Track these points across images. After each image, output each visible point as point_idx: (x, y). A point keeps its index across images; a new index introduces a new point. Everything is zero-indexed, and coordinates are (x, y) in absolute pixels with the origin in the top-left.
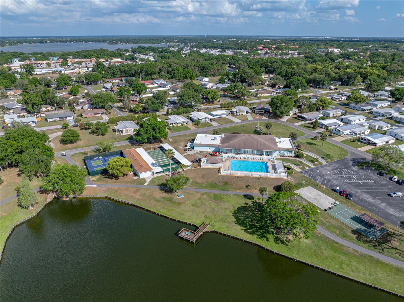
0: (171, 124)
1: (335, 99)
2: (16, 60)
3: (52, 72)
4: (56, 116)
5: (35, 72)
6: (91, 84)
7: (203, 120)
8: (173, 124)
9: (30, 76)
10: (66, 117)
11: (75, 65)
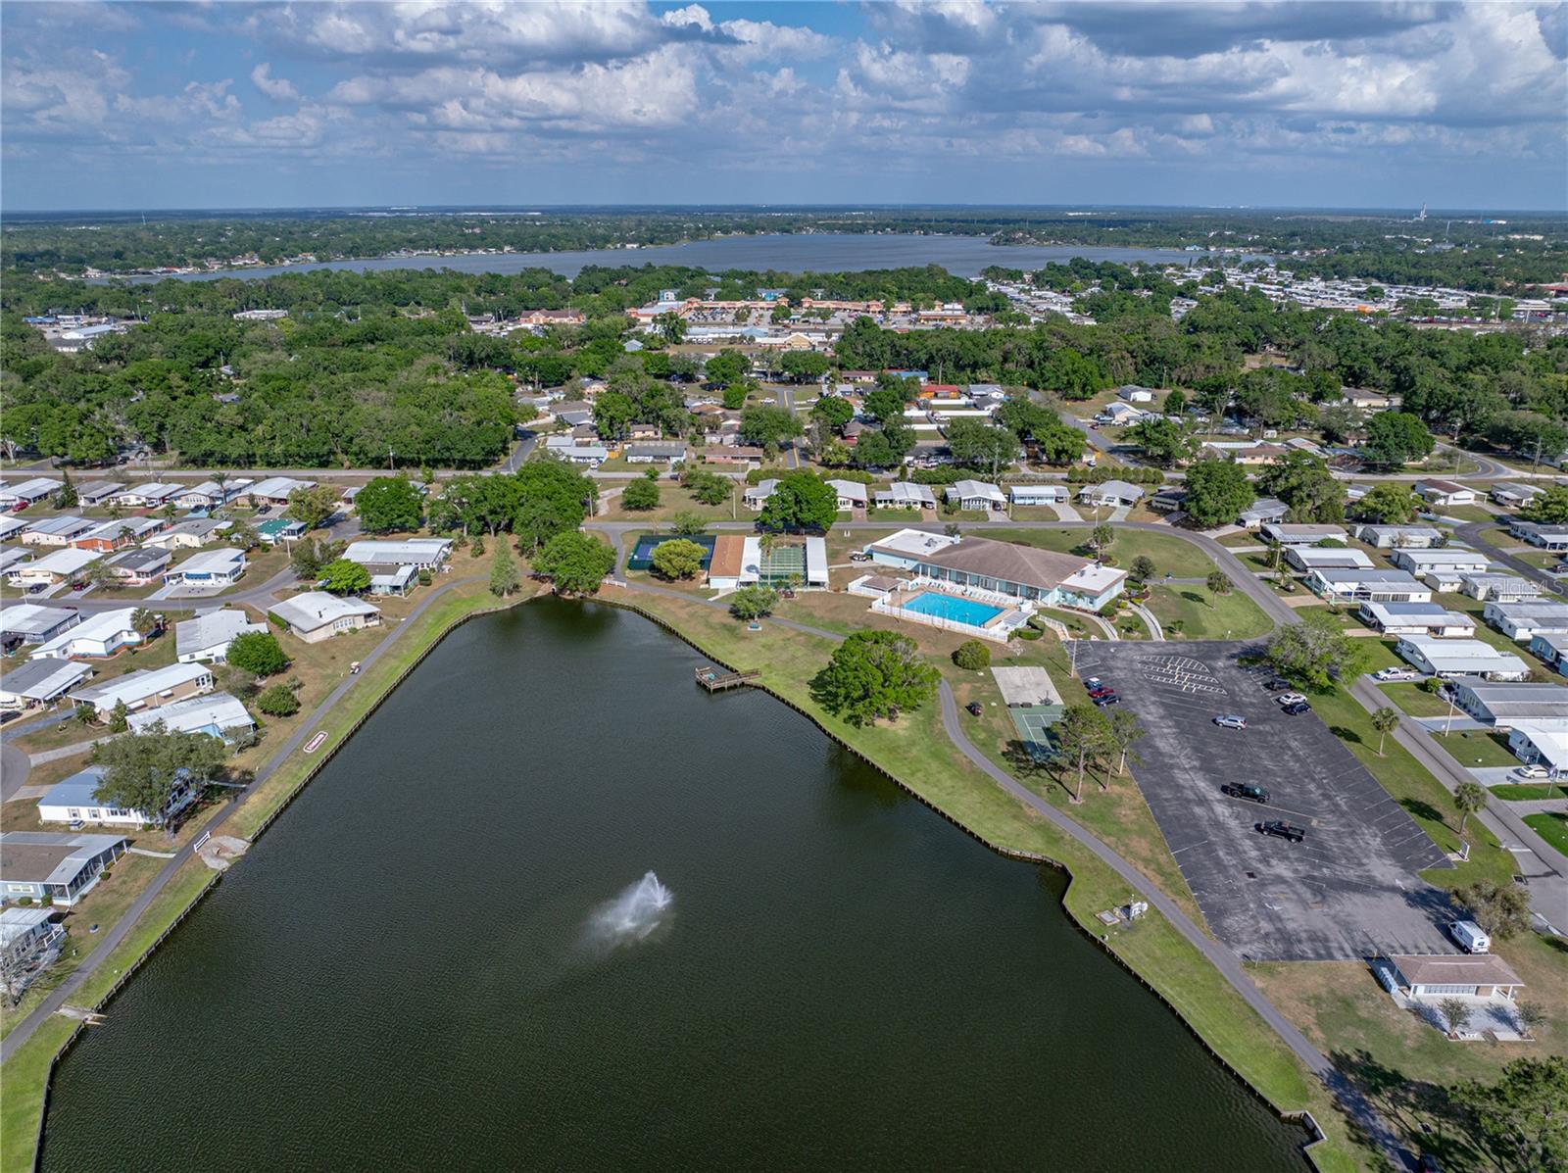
0: (880, 502)
1: (1503, 501)
2: (671, 295)
3: (731, 339)
4: (647, 452)
5: (687, 334)
6: (799, 382)
7: (973, 505)
8: (886, 501)
9: (672, 346)
10: (668, 458)
11: (811, 319)
